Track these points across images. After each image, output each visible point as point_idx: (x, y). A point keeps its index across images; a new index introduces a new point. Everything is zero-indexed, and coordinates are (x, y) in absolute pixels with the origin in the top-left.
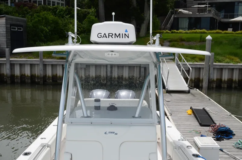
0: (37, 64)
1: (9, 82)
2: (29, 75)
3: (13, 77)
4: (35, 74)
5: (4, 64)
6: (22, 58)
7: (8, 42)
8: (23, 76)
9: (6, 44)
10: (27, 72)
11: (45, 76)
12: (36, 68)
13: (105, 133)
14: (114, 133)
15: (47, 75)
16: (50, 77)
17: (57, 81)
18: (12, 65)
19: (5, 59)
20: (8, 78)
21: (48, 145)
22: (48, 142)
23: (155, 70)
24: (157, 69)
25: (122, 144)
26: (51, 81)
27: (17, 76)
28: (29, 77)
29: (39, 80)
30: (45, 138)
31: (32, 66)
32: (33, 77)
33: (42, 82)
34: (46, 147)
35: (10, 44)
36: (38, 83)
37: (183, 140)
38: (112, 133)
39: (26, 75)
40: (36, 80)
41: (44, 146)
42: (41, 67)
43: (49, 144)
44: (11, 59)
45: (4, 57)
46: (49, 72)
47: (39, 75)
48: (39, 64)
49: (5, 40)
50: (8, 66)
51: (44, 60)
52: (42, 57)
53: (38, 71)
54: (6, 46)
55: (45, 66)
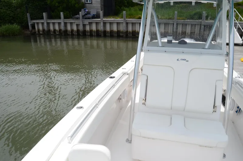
0: (122, 23)
1: (102, 35)
2: (116, 30)
3: (105, 32)
4: (120, 30)
5: (99, 22)
6: (111, 18)
7: (102, 7)
8: (112, 32)
9: (100, 9)
10: (115, 28)
11: (127, 32)
12: (121, 25)
13: (178, 60)
14: (185, 60)
15: (129, 31)
16: (131, 32)
17: (135, 35)
18: (105, 23)
19: (100, 19)
20: (102, 32)
21: (127, 73)
22: (128, 71)
23: (228, 5)
24: (230, 4)
25: (192, 71)
26: (131, 35)
27: (108, 32)
28: (116, 32)
29: (123, 34)
30: (125, 69)
31: (118, 23)
32: (118, 32)
33: (125, 36)
34: (126, 75)
35: (103, 9)
36: (122, 37)
37: (239, 78)
38: (183, 60)
39: (114, 31)
40: (121, 35)
41: (124, 74)
42: (124, 24)
43: (129, 72)
44: (104, 19)
45: (100, 18)
46: (130, 29)
47: (123, 30)
48: (123, 22)
49: (100, 5)
50: (102, 24)
51: (126, 19)
52: (125, 17)
53: (122, 28)
54: (100, 10)
55: (127, 24)
